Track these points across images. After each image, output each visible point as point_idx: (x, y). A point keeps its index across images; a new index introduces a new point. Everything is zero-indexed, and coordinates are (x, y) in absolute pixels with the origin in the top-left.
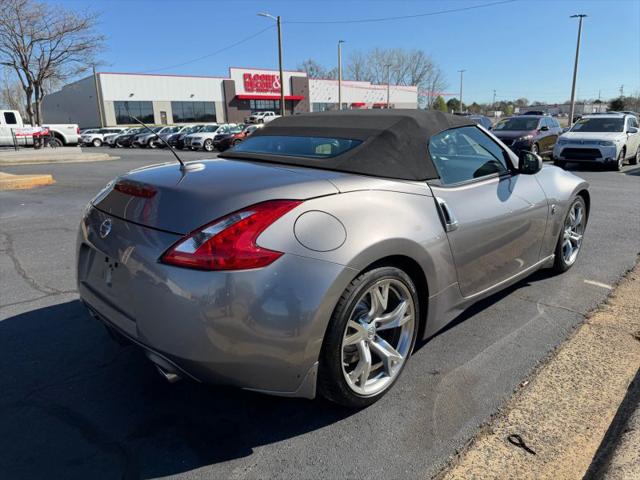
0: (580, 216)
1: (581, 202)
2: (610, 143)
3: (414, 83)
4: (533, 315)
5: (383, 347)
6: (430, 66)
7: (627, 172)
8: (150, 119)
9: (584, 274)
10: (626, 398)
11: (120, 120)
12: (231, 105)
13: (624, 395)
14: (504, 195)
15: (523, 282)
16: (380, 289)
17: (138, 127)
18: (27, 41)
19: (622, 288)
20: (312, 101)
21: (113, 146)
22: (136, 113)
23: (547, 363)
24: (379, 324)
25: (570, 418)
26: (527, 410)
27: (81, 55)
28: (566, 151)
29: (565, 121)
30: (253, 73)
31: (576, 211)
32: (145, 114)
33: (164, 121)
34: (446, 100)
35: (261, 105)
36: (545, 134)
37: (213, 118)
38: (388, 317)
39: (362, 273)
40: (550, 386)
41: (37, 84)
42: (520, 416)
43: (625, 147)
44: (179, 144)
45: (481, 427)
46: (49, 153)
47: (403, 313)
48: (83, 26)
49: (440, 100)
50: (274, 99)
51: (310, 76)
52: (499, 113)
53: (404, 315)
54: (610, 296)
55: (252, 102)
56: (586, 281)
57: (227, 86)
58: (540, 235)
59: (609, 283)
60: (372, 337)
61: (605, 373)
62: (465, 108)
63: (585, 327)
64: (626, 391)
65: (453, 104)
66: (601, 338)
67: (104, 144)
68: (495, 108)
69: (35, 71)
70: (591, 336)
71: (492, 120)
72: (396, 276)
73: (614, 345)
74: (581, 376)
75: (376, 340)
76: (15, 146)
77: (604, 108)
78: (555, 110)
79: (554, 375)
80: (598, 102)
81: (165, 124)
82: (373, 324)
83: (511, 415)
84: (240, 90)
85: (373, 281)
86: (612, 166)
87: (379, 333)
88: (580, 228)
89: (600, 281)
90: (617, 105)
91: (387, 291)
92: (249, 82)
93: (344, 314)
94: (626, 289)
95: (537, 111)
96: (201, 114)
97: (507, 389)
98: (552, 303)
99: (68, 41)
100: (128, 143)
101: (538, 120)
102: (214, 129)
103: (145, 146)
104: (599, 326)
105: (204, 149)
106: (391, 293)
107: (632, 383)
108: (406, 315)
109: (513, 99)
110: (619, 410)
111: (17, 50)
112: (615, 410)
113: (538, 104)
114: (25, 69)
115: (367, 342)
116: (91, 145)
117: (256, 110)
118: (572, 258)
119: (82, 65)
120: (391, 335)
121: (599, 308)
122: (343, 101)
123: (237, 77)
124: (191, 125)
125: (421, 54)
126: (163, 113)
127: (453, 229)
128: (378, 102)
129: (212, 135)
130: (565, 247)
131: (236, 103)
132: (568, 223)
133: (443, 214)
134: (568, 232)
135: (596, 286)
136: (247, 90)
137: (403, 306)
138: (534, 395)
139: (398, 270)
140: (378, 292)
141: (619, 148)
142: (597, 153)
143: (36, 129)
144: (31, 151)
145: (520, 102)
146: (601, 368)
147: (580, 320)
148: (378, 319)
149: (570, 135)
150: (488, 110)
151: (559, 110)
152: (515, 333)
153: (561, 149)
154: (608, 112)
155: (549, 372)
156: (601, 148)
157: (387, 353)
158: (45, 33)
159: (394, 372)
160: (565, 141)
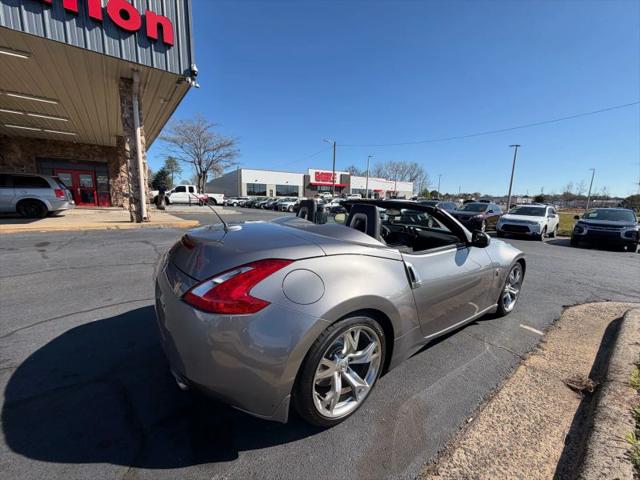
0: (518, 277)
1: (519, 267)
2: (536, 223)
3: (411, 180)
4: (479, 351)
5: (353, 378)
6: (421, 172)
7: (548, 242)
8: (264, 194)
9: (521, 321)
10: (563, 453)
11: (249, 193)
12: (308, 187)
13: (561, 450)
14: (460, 261)
15: (473, 323)
16: (353, 334)
17: (256, 197)
18: (202, 151)
19: (552, 334)
20: (352, 187)
21: (243, 206)
22: (257, 190)
23: (490, 400)
24: (351, 359)
25: (511, 469)
26: (470, 451)
27: (227, 159)
28: (505, 227)
29: (505, 207)
30: (321, 171)
31: (515, 273)
32: (262, 191)
33: (271, 195)
34: (430, 191)
35: (323, 189)
36: (490, 215)
37: (297, 194)
38: (360, 353)
39: (337, 321)
40: (491, 426)
41: (205, 173)
42: (464, 457)
43: (546, 226)
44: (276, 207)
45: (428, 464)
46: (205, 209)
47: (372, 351)
48: (230, 144)
49: (426, 190)
50: (331, 186)
51: (351, 174)
52: (462, 200)
53: (372, 354)
54: (541, 341)
55: (319, 188)
56: (521, 325)
57: (306, 178)
58: (488, 286)
59: (540, 330)
60: (344, 370)
61: (542, 420)
62: (441, 196)
63: (522, 368)
64: (562, 445)
65: (434, 193)
66: (536, 381)
67: (238, 205)
68: (460, 197)
69: (204, 166)
70: (526, 377)
71: (457, 204)
72: (367, 323)
73: (548, 390)
74: (520, 420)
75: (348, 371)
76: (190, 204)
77: (530, 201)
78: (498, 201)
79: (496, 415)
80: (526, 197)
81: (271, 196)
82: (346, 359)
83: (455, 454)
84: (313, 180)
85: (346, 328)
86: (537, 237)
87: (351, 366)
88: (517, 285)
89: (534, 327)
90: (539, 199)
91: (358, 334)
92: (318, 176)
93: (317, 355)
94: (554, 335)
95: (486, 200)
96: (290, 192)
97: (454, 425)
98: (494, 343)
99: (221, 151)
100: (250, 205)
101: (487, 206)
102: (294, 200)
103: (259, 207)
104: (534, 369)
105: (288, 211)
106: (362, 335)
107: (568, 436)
108: (374, 353)
109: (471, 193)
110: (558, 468)
111: (197, 155)
112: (554, 466)
113: (487, 196)
114: (200, 164)
115: (340, 373)
116: (232, 205)
117: (321, 192)
118: (511, 306)
119: (228, 164)
120: (361, 369)
121: (533, 352)
122: (369, 188)
123: (312, 173)
124: (284, 198)
125: (416, 165)
126: (271, 191)
127: (417, 286)
128: (390, 189)
129: (293, 204)
130: (505, 299)
131: (310, 187)
132: (508, 281)
133: (410, 275)
134: (508, 288)
135: (530, 331)
136: (316, 180)
137: (372, 346)
138: (477, 434)
139: (369, 319)
140: (350, 336)
141: (542, 227)
142: (527, 229)
143: (201, 196)
144: (197, 207)
145: (475, 194)
146: (538, 414)
147: (518, 360)
148: (351, 355)
149: (508, 216)
150: (456, 198)
151: (500, 200)
152: (464, 368)
153: (502, 224)
154: (533, 203)
155: (491, 410)
156: (529, 225)
157: (356, 384)
158: (211, 147)
159: (361, 397)
160: (505, 220)
